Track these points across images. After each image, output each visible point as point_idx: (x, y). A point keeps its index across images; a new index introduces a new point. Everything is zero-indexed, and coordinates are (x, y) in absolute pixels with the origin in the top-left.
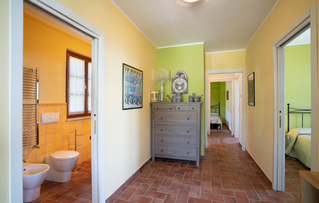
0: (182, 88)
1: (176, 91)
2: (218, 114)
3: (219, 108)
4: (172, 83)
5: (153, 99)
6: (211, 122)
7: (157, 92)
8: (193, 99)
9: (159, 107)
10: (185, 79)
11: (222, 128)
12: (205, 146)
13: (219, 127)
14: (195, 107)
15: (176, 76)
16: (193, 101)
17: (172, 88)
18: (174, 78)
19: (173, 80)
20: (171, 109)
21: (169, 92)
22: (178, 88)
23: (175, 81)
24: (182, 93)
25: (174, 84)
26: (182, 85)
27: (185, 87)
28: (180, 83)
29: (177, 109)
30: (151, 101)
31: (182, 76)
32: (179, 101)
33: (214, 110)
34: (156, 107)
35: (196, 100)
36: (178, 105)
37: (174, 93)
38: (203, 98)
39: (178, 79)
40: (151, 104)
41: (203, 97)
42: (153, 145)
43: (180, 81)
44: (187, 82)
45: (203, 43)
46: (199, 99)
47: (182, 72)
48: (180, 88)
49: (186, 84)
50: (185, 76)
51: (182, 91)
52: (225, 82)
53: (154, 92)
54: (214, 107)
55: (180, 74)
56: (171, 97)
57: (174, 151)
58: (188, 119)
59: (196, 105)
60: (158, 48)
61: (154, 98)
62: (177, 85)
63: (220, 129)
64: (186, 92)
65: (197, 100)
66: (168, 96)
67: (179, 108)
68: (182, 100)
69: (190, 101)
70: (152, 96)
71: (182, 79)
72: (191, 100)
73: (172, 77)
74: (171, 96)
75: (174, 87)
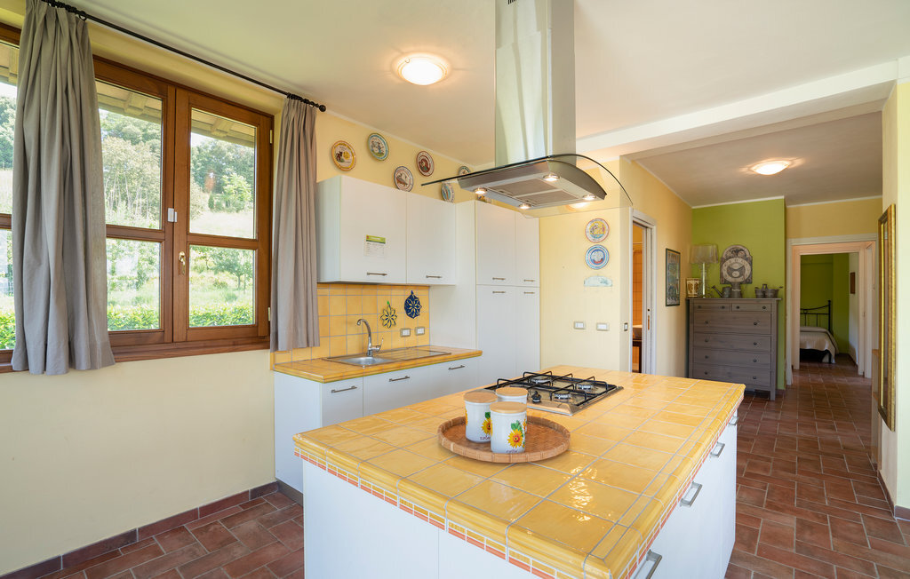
0: (741, 274)
1: (729, 279)
2: (825, 330)
3: (830, 314)
4: (721, 267)
5: (691, 292)
6: (801, 344)
7: (698, 282)
8: (764, 292)
9: (702, 305)
10: (747, 259)
11: (833, 361)
12: (785, 381)
13: (826, 359)
14: (768, 307)
15: (729, 254)
16: (764, 296)
17: (721, 274)
18: (724, 256)
19: (723, 261)
20: (723, 307)
21: (716, 281)
22: (734, 275)
23: (728, 263)
24: (741, 283)
25: (725, 268)
26: (742, 270)
27: (747, 273)
28: (736, 266)
29: (734, 308)
30: (687, 294)
31: (740, 254)
32: (736, 295)
33: (812, 318)
34: (696, 305)
35: (769, 294)
36: (735, 302)
37: (726, 282)
38: (781, 292)
39: (733, 260)
40: (688, 301)
41: (783, 289)
42: (691, 363)
43: (737, 263)
44: (751, 265)
45: (783, 197)
46: (775, 293)
47: (741, 247)
48: (736, 274)
49: (748, 267)
50: (747, 254)
51: (740, 280)
52: (847, 254)
53: (693, 282)
54: (813, 312)
55: (736, 252)
56: (720, 290)
57: (729, 373)
58: (755, 324)
59: (770, 303)
60: (694, 207)
61: (693, 290)
62: (730, 270)
63: (830, 362)
64: (749, 281)
65: (771, 295)
66: (714, 287)
67: (738, 307)
68: (741, 295)
69: (757, 297)
70: (689, 287)
71: (740, 260)
72: (760, 294)
73: (720, 256)
74: (720, 288)
75: (725, 273)
